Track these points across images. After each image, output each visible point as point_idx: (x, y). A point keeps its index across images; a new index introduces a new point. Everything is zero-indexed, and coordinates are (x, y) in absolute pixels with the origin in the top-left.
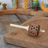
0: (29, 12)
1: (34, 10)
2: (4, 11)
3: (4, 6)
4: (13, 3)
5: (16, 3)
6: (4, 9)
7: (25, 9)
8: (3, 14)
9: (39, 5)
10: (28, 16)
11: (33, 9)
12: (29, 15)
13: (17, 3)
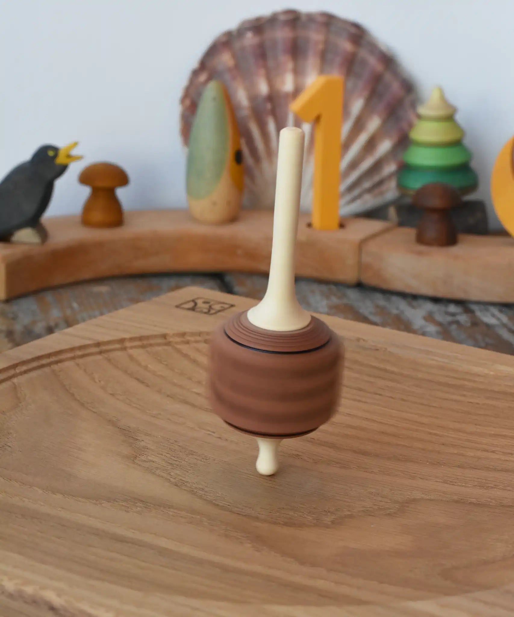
0: (366, 259)
1: (421, 240)
2: (99, 245)
3: (96, 191)
4: (191, 160)
5: (229, 156)
6: (97, 216)
7: (316, 221)
8: (87, 275)
9: (473, 186)
10: (353, 295)
11: (401, 224)
12: (359, 286)
13: (238, 157)
